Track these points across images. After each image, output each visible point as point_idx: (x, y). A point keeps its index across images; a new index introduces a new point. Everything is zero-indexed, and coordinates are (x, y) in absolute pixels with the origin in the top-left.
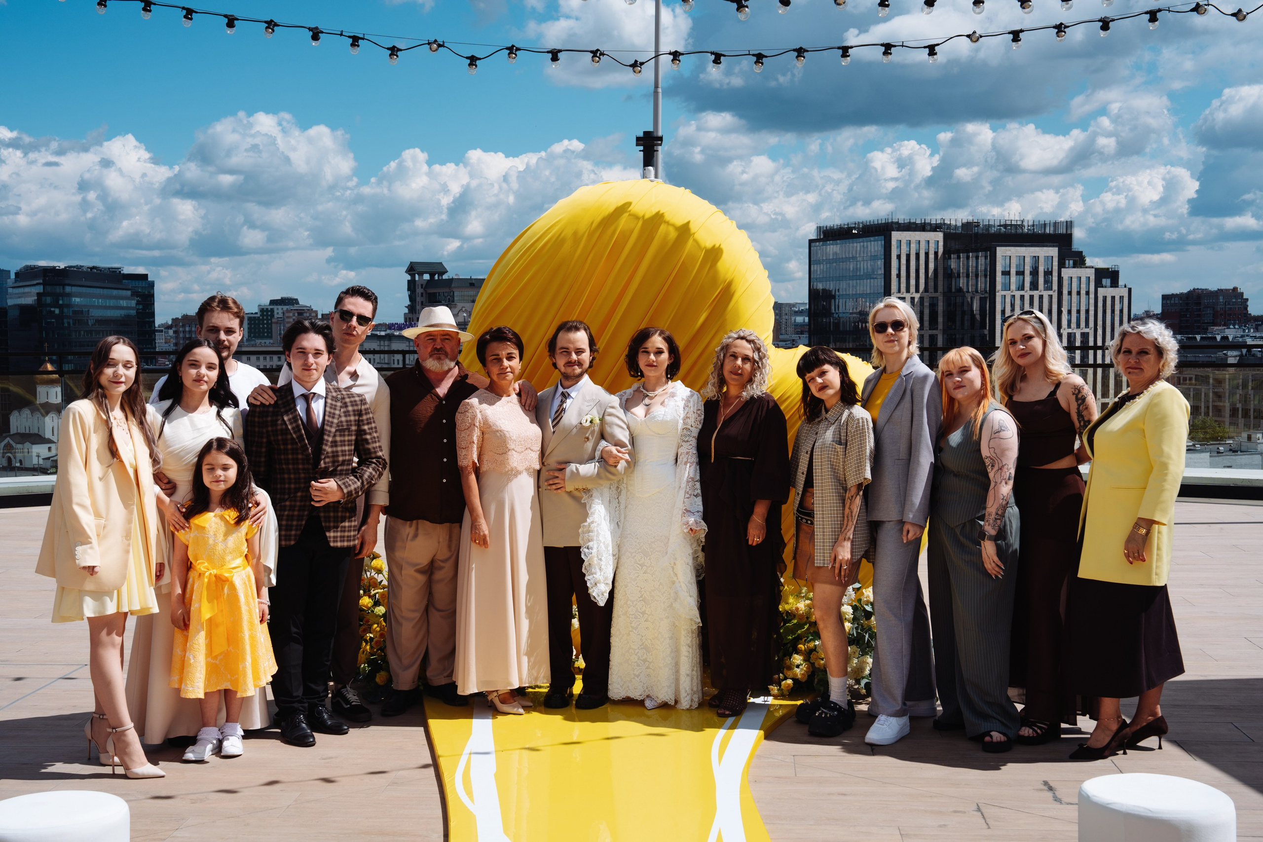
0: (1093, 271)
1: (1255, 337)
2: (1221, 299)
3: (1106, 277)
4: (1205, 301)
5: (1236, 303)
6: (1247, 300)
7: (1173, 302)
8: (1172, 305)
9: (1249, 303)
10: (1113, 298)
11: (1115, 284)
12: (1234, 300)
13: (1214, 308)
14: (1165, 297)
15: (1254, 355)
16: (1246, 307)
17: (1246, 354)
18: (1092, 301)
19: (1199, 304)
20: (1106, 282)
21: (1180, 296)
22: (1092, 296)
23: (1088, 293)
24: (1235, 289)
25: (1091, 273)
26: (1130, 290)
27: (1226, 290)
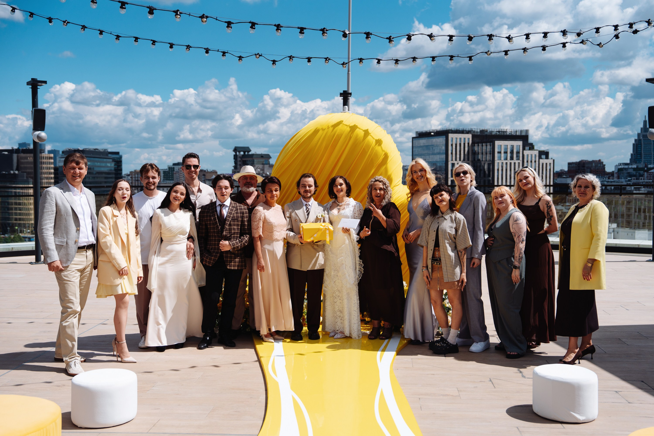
0: (537, 152)
1: (608, 181)
2: (594, 165)
3: (543, 155)
4: (587, 165)
5: (600, 166)
6: (605, 165)
7: (572, 166)
8: (572, 167)
9: (606, 167)
10: (546, 164)
11: (547, 157)
12: (599, 165)
13: (590, 169)
14: (569, 164)
15: (608, 190)
16: (604, 168)
17: (604, 189)
18: (537, 165)
19: (584, 167)
20: (543, 157)
21: (576, 163)
22: (537, 163)
23: (535, 162)
24: (600, 160)
25: (537, 153)
26: (554, 160)
27: (596, 161)
